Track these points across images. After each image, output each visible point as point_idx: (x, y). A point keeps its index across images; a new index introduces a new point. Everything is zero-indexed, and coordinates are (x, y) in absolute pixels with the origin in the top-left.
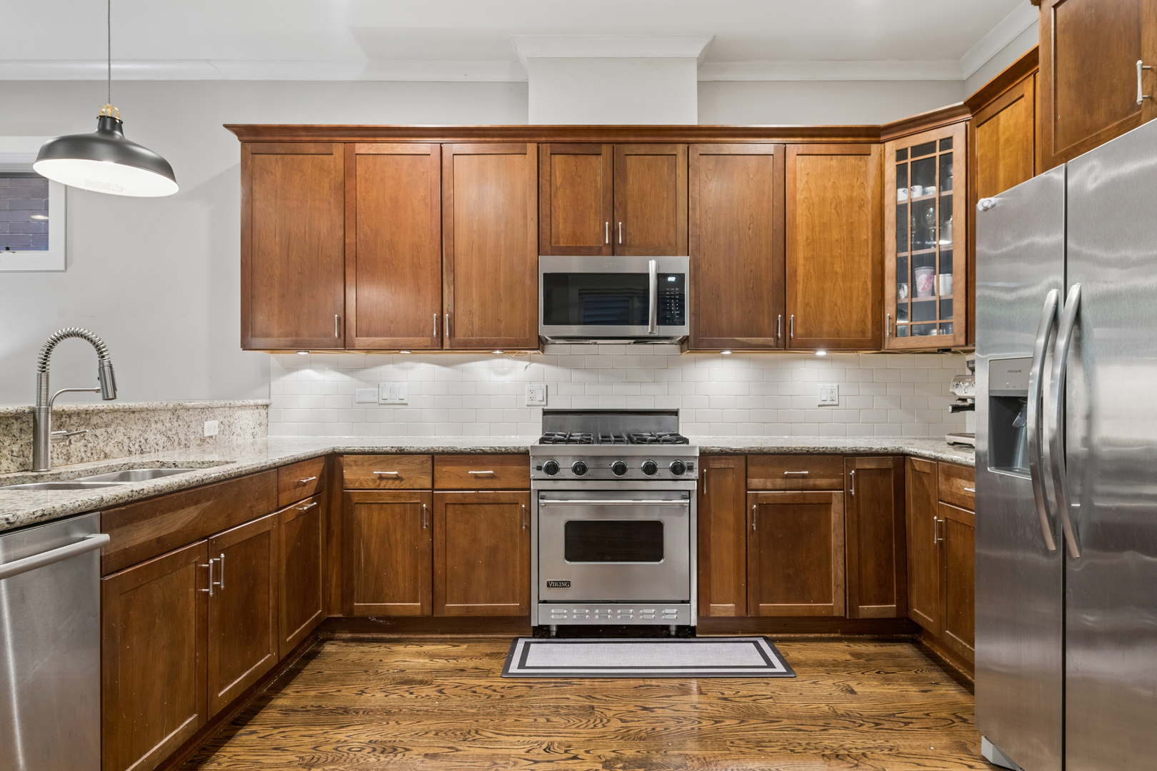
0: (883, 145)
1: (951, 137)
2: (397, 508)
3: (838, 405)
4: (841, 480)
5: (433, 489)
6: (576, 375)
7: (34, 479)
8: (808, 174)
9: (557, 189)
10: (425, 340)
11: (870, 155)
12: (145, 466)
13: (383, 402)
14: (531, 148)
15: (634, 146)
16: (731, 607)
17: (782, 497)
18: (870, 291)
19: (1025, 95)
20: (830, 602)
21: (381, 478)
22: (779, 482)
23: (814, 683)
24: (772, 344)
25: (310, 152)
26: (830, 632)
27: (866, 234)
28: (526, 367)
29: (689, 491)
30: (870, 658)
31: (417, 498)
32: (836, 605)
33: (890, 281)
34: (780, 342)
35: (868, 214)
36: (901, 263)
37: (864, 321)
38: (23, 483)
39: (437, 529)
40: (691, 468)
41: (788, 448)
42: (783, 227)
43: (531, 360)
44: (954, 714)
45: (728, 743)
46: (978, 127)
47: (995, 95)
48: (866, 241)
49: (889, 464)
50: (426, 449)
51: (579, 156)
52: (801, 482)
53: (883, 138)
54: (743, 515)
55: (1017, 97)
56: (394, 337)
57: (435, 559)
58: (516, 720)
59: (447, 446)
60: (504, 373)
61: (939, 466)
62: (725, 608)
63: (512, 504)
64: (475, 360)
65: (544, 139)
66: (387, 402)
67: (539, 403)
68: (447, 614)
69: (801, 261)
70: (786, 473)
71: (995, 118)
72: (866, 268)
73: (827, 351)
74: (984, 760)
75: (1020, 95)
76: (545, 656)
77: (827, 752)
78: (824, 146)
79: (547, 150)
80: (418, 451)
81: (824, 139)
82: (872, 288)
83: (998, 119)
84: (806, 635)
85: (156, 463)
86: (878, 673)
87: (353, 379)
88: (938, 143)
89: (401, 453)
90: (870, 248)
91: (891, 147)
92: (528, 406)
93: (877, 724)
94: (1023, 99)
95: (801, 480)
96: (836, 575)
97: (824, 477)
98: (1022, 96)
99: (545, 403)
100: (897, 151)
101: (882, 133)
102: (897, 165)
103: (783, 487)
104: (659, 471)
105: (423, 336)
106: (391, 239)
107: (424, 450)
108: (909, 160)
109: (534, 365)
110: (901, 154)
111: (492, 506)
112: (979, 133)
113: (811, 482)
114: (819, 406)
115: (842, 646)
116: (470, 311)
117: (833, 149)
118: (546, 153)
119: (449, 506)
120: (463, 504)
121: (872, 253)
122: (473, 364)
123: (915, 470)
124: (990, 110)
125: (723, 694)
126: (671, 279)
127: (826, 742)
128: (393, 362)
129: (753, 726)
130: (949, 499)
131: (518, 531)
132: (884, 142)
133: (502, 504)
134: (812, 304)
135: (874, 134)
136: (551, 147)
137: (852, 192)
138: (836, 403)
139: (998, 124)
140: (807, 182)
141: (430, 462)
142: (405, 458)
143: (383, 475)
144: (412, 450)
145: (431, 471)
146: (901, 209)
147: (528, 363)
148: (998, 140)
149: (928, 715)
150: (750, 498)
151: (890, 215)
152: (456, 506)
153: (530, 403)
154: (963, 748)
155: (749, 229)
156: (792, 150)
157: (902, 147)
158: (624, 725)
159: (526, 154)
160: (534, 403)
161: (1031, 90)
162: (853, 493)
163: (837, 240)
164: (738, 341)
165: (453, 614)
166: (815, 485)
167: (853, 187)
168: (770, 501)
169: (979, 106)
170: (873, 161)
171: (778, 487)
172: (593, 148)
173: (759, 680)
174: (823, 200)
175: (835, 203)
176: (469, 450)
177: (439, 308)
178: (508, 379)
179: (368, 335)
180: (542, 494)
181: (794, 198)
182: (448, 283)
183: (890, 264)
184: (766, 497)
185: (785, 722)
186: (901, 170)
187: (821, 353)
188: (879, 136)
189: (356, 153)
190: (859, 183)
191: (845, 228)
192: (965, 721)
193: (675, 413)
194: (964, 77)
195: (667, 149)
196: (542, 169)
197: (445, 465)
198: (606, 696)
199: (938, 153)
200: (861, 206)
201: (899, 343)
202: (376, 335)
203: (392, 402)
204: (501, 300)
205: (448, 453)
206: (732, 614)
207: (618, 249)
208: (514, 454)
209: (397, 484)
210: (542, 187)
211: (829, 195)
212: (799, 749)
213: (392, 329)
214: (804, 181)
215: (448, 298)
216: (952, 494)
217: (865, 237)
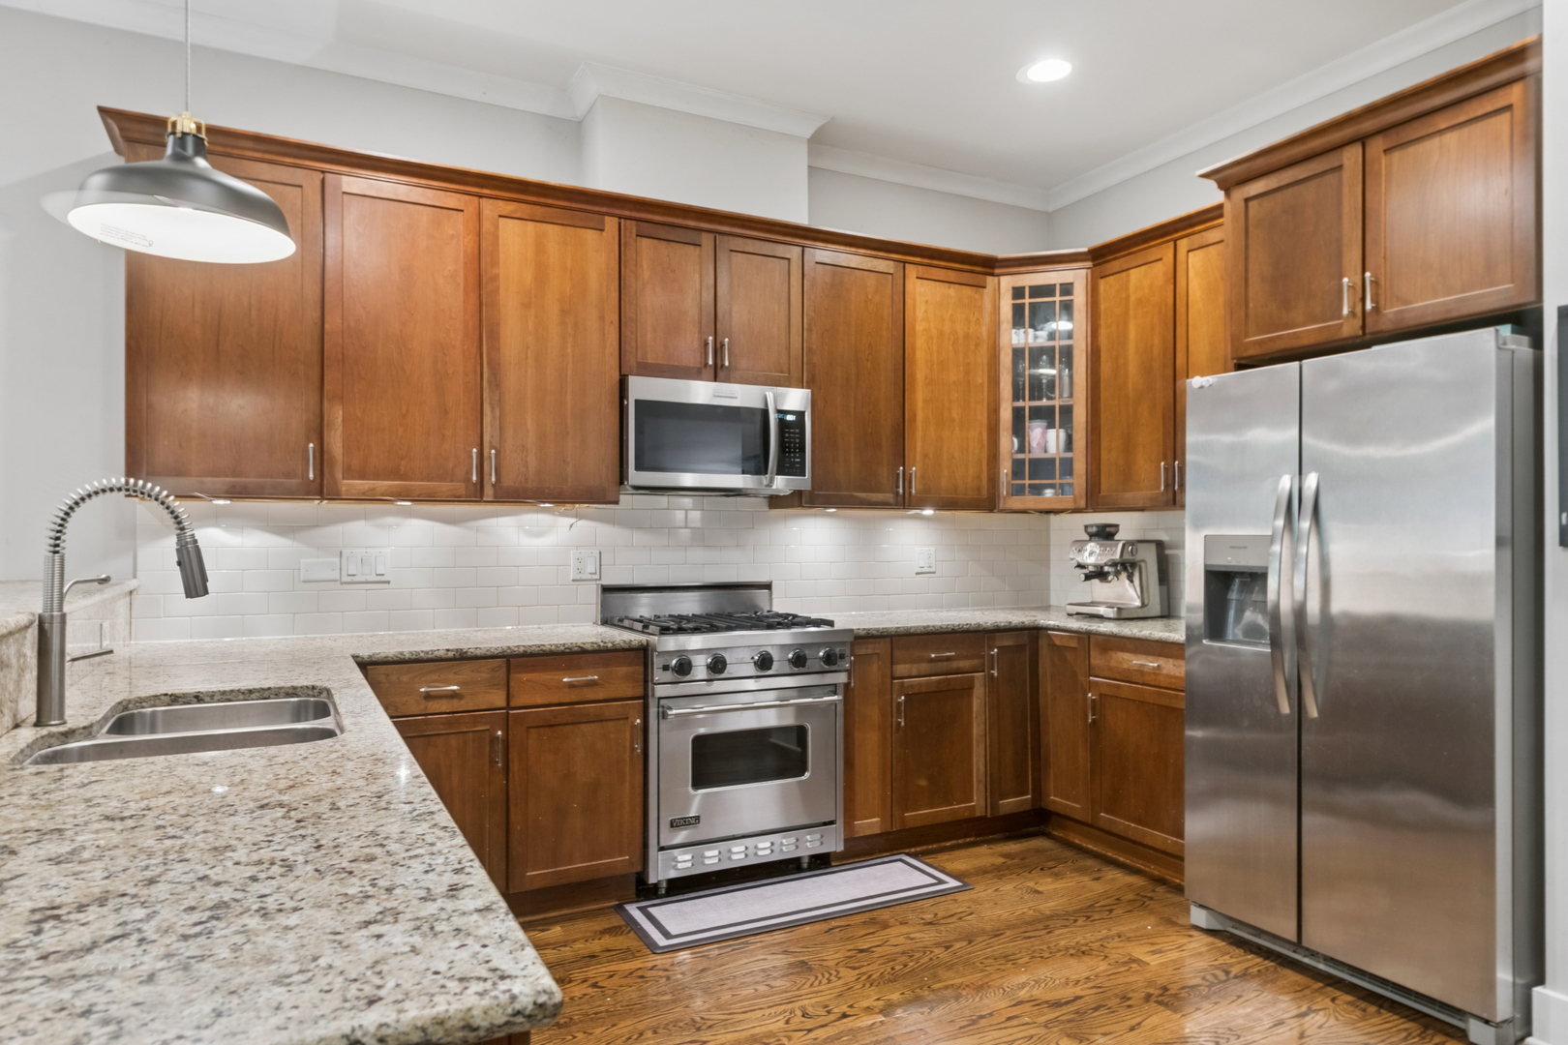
0: (996, 278)
1: (1072, 284)
2: (453, 741)
3: (934, 573)
4: (981, 660)
5: (508, 707)
6: (638, 537)
7: (63, 738)
8: (927, 302)
9: (643, 284)
10: (459, 487)
11: (985, 287)
12: (144, 704)
13: (349, 579)
14: (611, 223)
15: (741, 241)
16: (877, 822)
17: (928, 683)
18: (985, 442)
19: (1164, 259)
20: (972, 802)
21: (428, 696)
22: (924, 667)
23: (996, 890)
24: (891, 501)
25: (262, 177)
26: (965, 837)
27: (981, 378)
28: (571, 526)
29: (835, 685)
30: (1023, 856)
31: (484, 724)
32: (977, 803)
33: (1005, 433)
34: (900, 499)
35: (982, 357)
36: (1018, 415)
37: (979, 477)
38: (50, 747)
39: (515, 767)
40: (842, 657)
41: (934, 627)
42: (902, 362)
43: (579, 516)
44: (1138, 894)
45: (978, 964)
46: (1102, 278)
47: (1125, 250)
48: (982, 385)
49: (1025, 639)
50: (500, 650)
51: (673, 244)
52: (944, 666)
53: (997, 271)
54: (889, 710)
55: (1153, 259)
56: (406, 480)
57: (512, 809)
58: (733, 995)
59: (530, 644)
60: (539, 534)
61: (1091, 640)
62: (870, 824)
63: (619, 719)
64: (497, 515)
65: (627, 213)
66: (355, 579)
67: (589, 577)
68: (528, 887)
69: (920, 404)
70: (933, 656)
71: (1124, 274)
72: (982, 417)
73: (935, 510)
74: (1196, 928)
75: (1158, 257)
76: (681, 918)
77: (1072, 951)
78: (943, 271)
79: (632, 229)
80: (488, 653)
81: (942, 263)
82: (988, 439)
83: (1128, 276)
84: (943, 844)
85: (163, 698)
86: (1042, 869)
87: (295, 544)
88: (1058, 288)
89: (462, 658)
90: (986, 394)
91: (1007, 283)
92: (574, 580)
93: (1088, 917)
94: (1160, 263)
95: (945, 663)
96: (978, 770)
97: (966, 658)
98: (1160, 259)
99: (597, 577)
100: (1014, 288)
101: (997, 264)
102: (1013, 304)
103: (928, 673)
104: (808, 663)
105: (452, 481)
106: (401, 331)
107: (496, 652)
108: (1027, 301)
109: (582, 523)
110: (1018, 292)
111: (592, 725)
112: (1103, 284)
113: (955, 665)
114: (917, 574)
115: (984, 849)
116: (523, 447)
117: (952, 276)
118: (631, 233)
119: (532, 730)
120: (551, 726)
121: (988, 400)
122: (493, 521)
123: (1056, 645)
124: (1116, 265)
125: (923, 919)
126: (790, 418)
127: (1062, 943)
128: (365, 517)
129: (984, 943)
130: (1106, 674)
131: (627, 756)
132: (999, 275)
133: (606, 720)
134: (931, 456)
135: (988, 265)
136: (637, 226)
137: (969, 329)
138: (932, 570)
139: (1128, 282)
140: (926, 311)
141: (504, 669)
142: (467, 666)
143: (432, 694)
144: (478, 652)
145: (505, 682)
146: (1018, 353)
147: (573, 520)
148: (1128, 298)
149: (1118, 899)
150: (896, 688)
151: (1006, 360)
152: (542, 730)
153: (578, 577)
154: (1170, 922)
155: (868, 360)
156: (912, 271)
157: (1019, 284)
158: (857, 972)
159: (603, 230)
160: (583, 577)
161: (1171, 256)
162: (996, 675)
163: (954, 382)
164: (856, 497)
165: (538, 885)
166: (958, 668)
167: (969, 322)
168: (916, 690)
169: (1103, 256)
170: (988, 292)
171: (923, 673)
172: (691, 236)
173: (943, 898)
174: (941, 334)
175: (952, 338)
176: (562, 648)
177: (478, 440)
178: (546, 542)
179: (362, 477)
180: (662, 702)
181: (913, 328)
182: (491, 404)
183: (1006, 415)
184: (912, 686)
185: (1008, 933)
186: (1018, 311)
187: (928, 512)
188: (993, 267)
189: (344, 190)
190: (975, 319)
191: (962, 368)
192: (1151, 899)
193: (768, 586)
194: (1051, 208)
195: (780, 250)
196: (625, 255)
197: (526, 672)
198: (803, 947)
199: (1057, 298)
200: (977, 345)
201: (1016, 502)
202: (377, 477)
203: (363, 580)
204: (568, 433)
205: (532, 655)
206: (877, 831)
207: (721, 374)
208: (624, 650)
209: (455, 705)
210: (625, 279)
211: (947, 328)
212: (1046, 955)
213: (402, 468)
214: (923, 310)
215: (492, 426)
216: (1110, 669)
217: (980, 381)
